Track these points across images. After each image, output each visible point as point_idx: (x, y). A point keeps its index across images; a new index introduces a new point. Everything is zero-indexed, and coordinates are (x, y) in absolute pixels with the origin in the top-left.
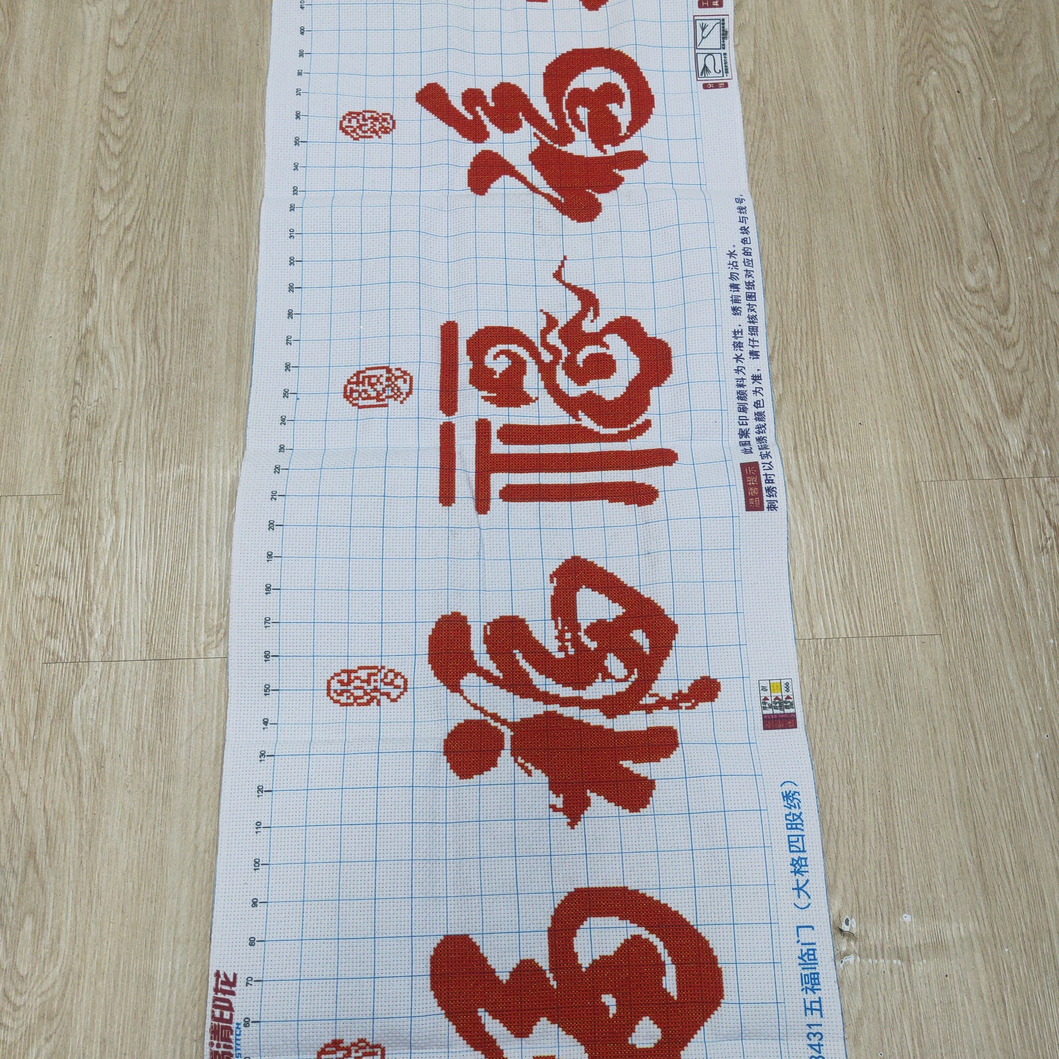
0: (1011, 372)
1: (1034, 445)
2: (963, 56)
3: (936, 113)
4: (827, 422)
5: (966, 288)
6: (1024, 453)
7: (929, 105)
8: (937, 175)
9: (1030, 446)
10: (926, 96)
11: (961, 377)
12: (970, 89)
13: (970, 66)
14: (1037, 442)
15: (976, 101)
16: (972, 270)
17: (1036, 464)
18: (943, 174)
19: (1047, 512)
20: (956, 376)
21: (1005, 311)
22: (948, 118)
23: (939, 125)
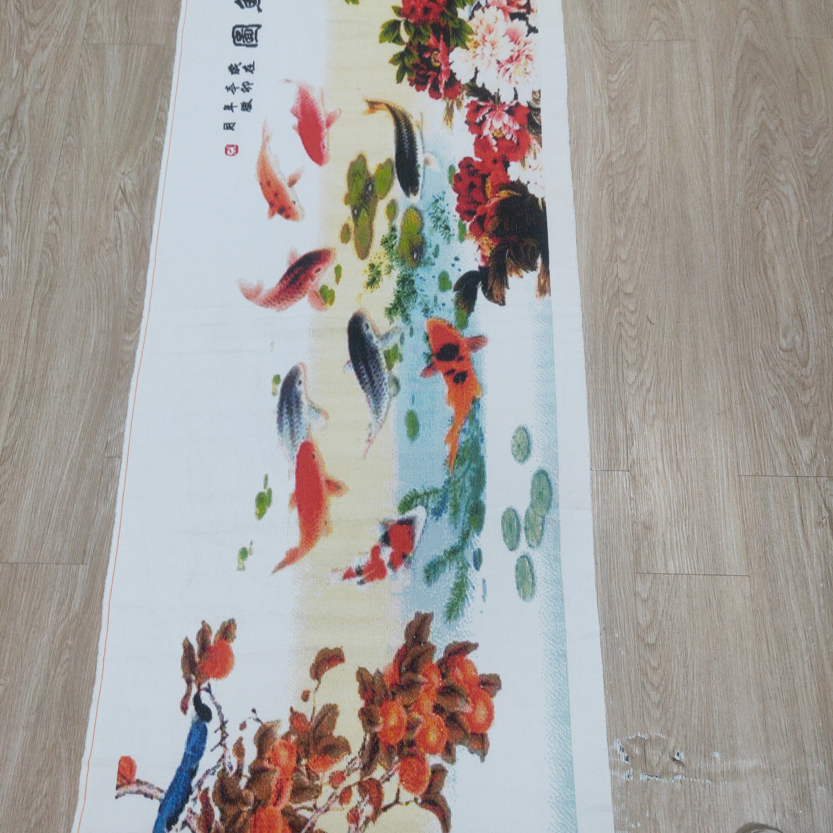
0: (806, 406)
1: (819, 455)
2: (788, 190)
3: (768, 229)
4: (683, 434)
5: (780, 349)
6: (811, 461)
7: (763, 223)
8: (765, 272)
9: (816, 455)
10: (762, 217)
11: (773, 407)
12: (791, 214)
13: (792, 198)
14: (821, 454)
15: (795, 223)
16: (785, 336)
17: (819, 468)
18: (770, 271)
19: (824, 500)
20: (770, 407)
21: (805, 365)
22: (775, 233)
23: (769, 237)
